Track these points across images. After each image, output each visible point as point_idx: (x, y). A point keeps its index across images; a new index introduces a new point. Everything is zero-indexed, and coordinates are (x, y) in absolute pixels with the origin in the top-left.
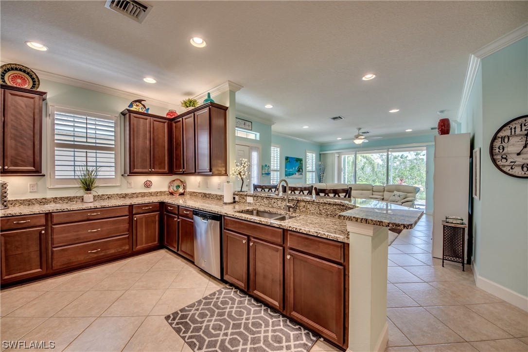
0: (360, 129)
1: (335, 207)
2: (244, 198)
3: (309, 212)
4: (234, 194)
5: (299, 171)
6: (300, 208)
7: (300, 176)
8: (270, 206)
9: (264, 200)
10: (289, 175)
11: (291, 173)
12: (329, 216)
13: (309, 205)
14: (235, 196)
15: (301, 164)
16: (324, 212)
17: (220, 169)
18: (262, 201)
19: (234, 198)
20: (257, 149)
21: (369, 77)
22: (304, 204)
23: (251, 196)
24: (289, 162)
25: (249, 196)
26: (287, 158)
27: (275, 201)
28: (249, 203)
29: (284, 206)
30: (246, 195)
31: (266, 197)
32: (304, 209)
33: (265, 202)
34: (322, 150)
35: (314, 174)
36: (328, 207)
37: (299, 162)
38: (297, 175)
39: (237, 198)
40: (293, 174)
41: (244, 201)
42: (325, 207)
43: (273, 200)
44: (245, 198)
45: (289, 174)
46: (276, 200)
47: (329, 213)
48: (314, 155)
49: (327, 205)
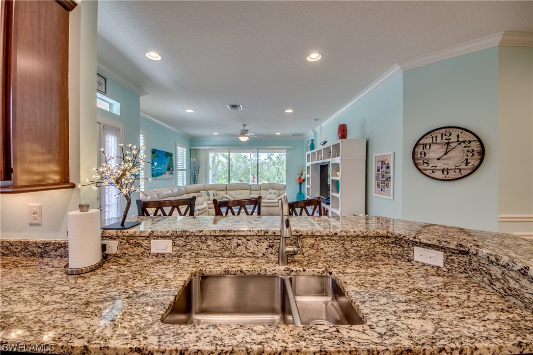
0: (245, 125)
1: (373, 241)
2: (138, 245)
3: (323, 256)
4: (103, 237)
5: (169, 169)
6: (304, 250)
7: (171, 176)
8: (227, 254)
9: (210, 242)
10: (158, 176)
11: (160, 172)
12: (363, 258)
13: (322, 242)
14: (105, 242)
15: (172, 160)
16: (353, 251)
17: (36, 168)
18: (204, 246)
19: (104, 248)
20: (116, 131)
21: (314, 57)
22: (313, 241)
23: (164, 237)
24: (157, 156)
25: (157, 237)
26: (154, 152)
27: (240, 242)
28: (157, 255)
29: (264, 251)
30: (148, 237)
31: (215, 237)
32: (312, 252)
33: (212, 248)
34: (194, 145)
35: (185, 173)
36: (361, 243)
37: (169, 158)
38: (167, 175)
39: (113, 247)
40: (162, 174)
41: (139, 251)
42: (355, 243)
43: (235, 240)
44: (145, 243)
45: (158, 173)
46: (244, 240)
47: (362, 252)
48: (185, 150)
49: (359, 238)
